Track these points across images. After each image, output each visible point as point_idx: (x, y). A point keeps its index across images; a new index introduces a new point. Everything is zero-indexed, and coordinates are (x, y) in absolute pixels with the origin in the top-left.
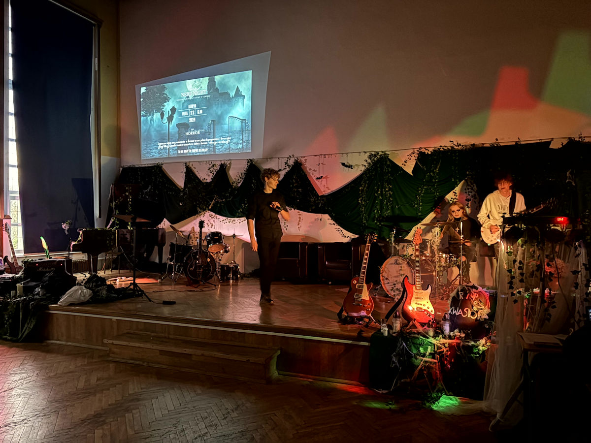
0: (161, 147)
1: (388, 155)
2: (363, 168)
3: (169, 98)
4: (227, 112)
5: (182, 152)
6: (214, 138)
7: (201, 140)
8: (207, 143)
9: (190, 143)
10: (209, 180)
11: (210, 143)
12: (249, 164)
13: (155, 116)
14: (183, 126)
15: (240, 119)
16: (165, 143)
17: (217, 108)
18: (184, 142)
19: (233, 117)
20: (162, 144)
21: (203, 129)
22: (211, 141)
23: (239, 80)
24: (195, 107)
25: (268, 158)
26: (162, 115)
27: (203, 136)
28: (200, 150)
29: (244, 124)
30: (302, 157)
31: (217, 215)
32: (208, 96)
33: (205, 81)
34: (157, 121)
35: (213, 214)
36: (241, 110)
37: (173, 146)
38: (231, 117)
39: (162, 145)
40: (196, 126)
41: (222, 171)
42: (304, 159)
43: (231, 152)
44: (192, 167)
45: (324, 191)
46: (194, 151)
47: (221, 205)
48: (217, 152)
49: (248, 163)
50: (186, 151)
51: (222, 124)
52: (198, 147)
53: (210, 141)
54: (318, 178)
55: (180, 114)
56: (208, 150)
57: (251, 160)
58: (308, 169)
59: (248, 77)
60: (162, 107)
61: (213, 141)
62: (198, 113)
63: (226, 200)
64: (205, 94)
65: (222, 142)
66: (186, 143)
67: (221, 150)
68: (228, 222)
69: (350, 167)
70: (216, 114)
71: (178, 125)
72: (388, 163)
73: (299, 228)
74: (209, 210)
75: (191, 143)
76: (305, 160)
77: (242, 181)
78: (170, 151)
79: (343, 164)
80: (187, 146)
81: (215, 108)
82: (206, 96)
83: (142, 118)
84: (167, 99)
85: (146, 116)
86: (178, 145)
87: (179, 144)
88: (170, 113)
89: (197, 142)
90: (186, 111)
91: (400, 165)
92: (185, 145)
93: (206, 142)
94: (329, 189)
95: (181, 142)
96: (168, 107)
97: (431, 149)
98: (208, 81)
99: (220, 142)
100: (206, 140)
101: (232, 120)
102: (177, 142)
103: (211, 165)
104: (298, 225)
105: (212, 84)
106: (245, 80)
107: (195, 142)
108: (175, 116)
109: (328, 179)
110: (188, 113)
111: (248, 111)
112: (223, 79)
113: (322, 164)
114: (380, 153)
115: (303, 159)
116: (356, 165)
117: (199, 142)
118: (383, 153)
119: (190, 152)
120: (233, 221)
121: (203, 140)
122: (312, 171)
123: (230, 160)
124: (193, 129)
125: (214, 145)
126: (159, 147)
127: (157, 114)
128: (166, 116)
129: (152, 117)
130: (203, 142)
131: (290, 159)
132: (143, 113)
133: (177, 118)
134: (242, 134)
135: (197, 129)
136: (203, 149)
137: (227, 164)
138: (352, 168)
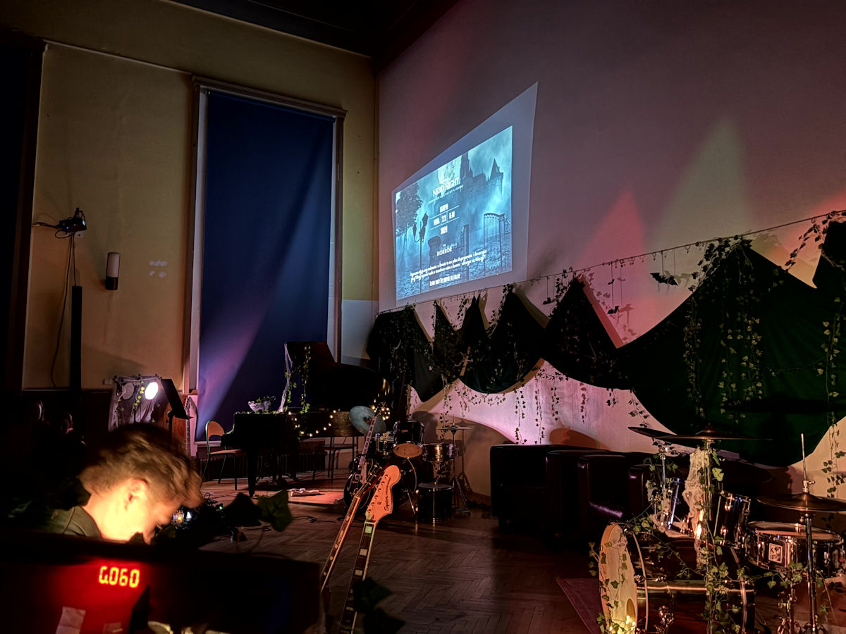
0: (414, 279)
1: (751, 242)
3: (421, 201)
4: (482, 206)
5: (435, 283)
6: (467, 255)
7: (453, 262)
9: (442, 267)
10: (459, 326)
13: (408, 232)
15: (498, 216)
17: (471, 204)
18: (435, 267)
19: (489, 214)
20: (414, 274)
21: (455, 243)
23: (496, 149)
24: (447, 208)
25: (534, 279)
26: (415, 229)
27: (455, 254)
29: (502, 223)
30: (585, 270)
32: (461, 187)
33: (457, 162)
34: (410, 239)
35: (465, 386)
36: (498, 199)
37: (425, 275)
38: (486, 215)
39: (414, 276)
40: (448, 239)
41: (474, 311)
42: (589, 272)
43: (487, 275)
44: (444, 307)
45: (625, 339)
46: (446, 279)
48: (470, 278)
50: (437, 282)
51: (477, 229)
53: (463, 261)
54: (611, 312)
55: (432, 224)
56: (460, 276)
57: (511, 287)
58: (595, 294)
59: (508, 139)
60: (414, 218)
61: (466, 260)
62: (450, 217)
63: (474, 361)
64: (457, 184)
65: (477, 260)
67: (475, 273)
69: (672, 281)
70: (470, 213)
71: (430, 242)
72: (747, 262)
74: (460, 378)
76: (591, 275)
77: (497, 324)
78: (423, 283)
79: (656, 276)
80: (439, 274)
81: (468, 205)
82: (458, 188)
83: (397, 238)
84: (418, 205)
86: (430, 274)
87: (430, 271)
88: (422, 225)
89: (449, 265)
90: (437, 218)
91: (783, 264)
92: (437, 271)
93: (458, 263)
94: (633, 334)
95: (433, 268)
96: (420, 215)
98: (460, 162)
99: (473, 261)
100: (459, 260)
101: (488, 219)
102: (429, 269)
103: (464, 300)
105: (465, 165)
106: (503, 145)
107: (446, 266)
108: (427, 227)
109: (630, 312)
110: (440, 220)
111: (507, 198)
112: (478, 152)
113: (619, 279)
114: (732, 242)
115: (587, 274)
116: (684, 275)
117: (452, 265)
118: (739, 240)
119: (442, 282)
120: (489, 400)
121: (455, 261)
122: (603, 296)
123: (486, 289)
124: (445, 245)
125: (468, 267)
126: (412, 279)
127: (410, 230)
128: (418, 230)
129: (406, 235)
130: (455, 264)
131: (565, 277)
132: (397, 230)
133: (429, 231)
134: (500, 241)
135: (448, 244)
136: (455, 276)
137: (482, 296)
138: (673, 283)
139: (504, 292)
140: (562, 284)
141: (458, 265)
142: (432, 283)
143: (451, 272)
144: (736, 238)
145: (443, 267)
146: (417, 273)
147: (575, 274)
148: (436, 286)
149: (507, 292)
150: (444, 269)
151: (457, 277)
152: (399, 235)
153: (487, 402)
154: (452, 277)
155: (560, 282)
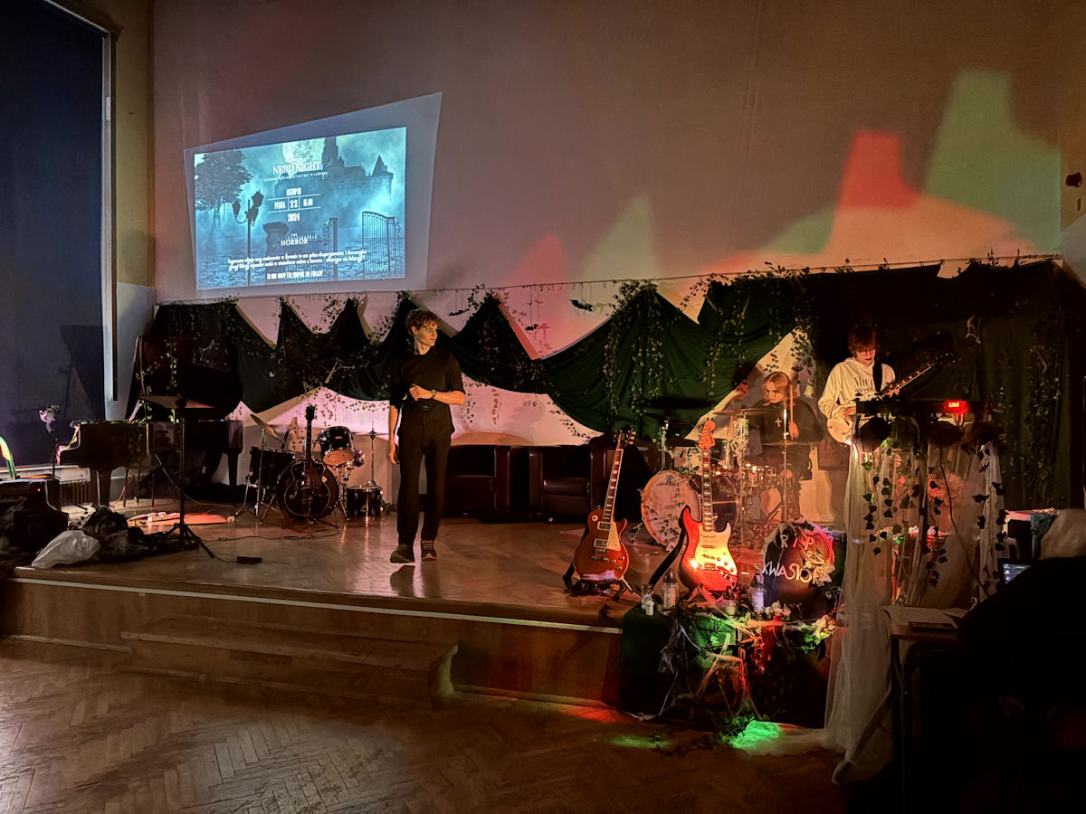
0: (234, 267)
1: (656, 286)
2: (611, 311)
3: (249, 175)
4: (361, 203)
5: (274, 276)
6: (334, 251)
7: (311, 256)
8: (321, 261)
9: (288, 261)
10: (325, 330)
11: (327, 261)
12: (401, 300)
13: (222, 208)
14: (276, 229)
15: (384, 217)
16: (242, 261)
17: (341, 196)
18: (278, 258)
19: (371, 213)
20: (237, 261)
21: (313, 235)
22: (330, 257)
23: (383, 145)
24: (299, 193)
25: (437, 290)
26: (237, 208)
27: (315, 247)
28: (308, 274)
29: (391, 227)
30: (499, 289)
31: (341, 396)
32: (324, 173)
33: (318, 145)
34: (226, 218)
35: (333, 393)
36: (386, 199)
37: (257, 265)
38: (366, 212)
39: (235, 264)
40: (300, 229)
41: (351, 314)
42: (505, 291)
43: (367, 277)
44: (293, 306)
45: (541, 352)
46: (296, 275)
47: (347, 377)
48: (341, 277)
49: (399, 297)
50: (281, 276)
51: (351, 226)
52: (305, 268)
53: (327, 257)
54: (529, 328)
55: (271, 207)
56: (323, 274)
57: (405, 294)
58: (510, 312)
59: (399, 140)
60: (236, 193)
61: (333, 257)
62: (305, 204)
63: (357, 367)
64: (318, 169)
65: (350, 259)
66: (281, 260)
67: (348, 273)
68: (361, 408)
69: (588, 307)
70: (340, 206)
71: (266, 227)
72: (656, 301)
73: (494, 419)
74: (325, 385)
75: (291, 260)
76: (506, 294)
77: (388, 331)
78: (252, 274)
79: (575, 303)
80: (284, 267)
81: (336, 196)
82: (319, 174)
83: (198, 212)
84: (245, 178)
85: (204, 208)
86: (267, 265)
87: (268, 262)
88: (252, 204)
89: (303, 259)
90: (282, 200)
91: (677, 305)
92: (280, 264)
93: (318, 258)
94: (549, 349)
95: (273, 258)
96: (247, 191)
97: (732, 278)
98: (323, 146)
99: (345, 259)
100: (320, 255)
101: (369, 219)
102: (265, 259)
103: (330, 301)
104: (493, 413)
105: (330, 151)
106: (393, 145)
107: (298, 259)
108: (261, 209)
109: (547, 330)
110: (286, 205)
111: (399, 201)
112: (353, 142)
113: (536, 301)
114: (642, 284)
115: (501, 293)
116: (599, 305)
117: (308, 259)
118: (647, 283)
119: (289, 277)
121: (315, 255)
122: (519, 314)
123: (366, 293)
124: (294, 235)
125: (335, 265)
126: (231, 268)
127: (227, 206)
128: (244, 210)
129: (217, 211)
130: (313, 258)
131: (479, 293)
132: (198, 201)
133: (264, 214)
134: (388, 244)
135: (301, 234)
136: (313, 272)
137: (359, 300)
138: (590, 309)
139: (395, 298)
141: (318, 261)
142: (272, 276)
144: (645, 281)
147: (488, 290)
148: (278, 280)
150: (292, 263)
151: (317, 274)
154: (307, 272)
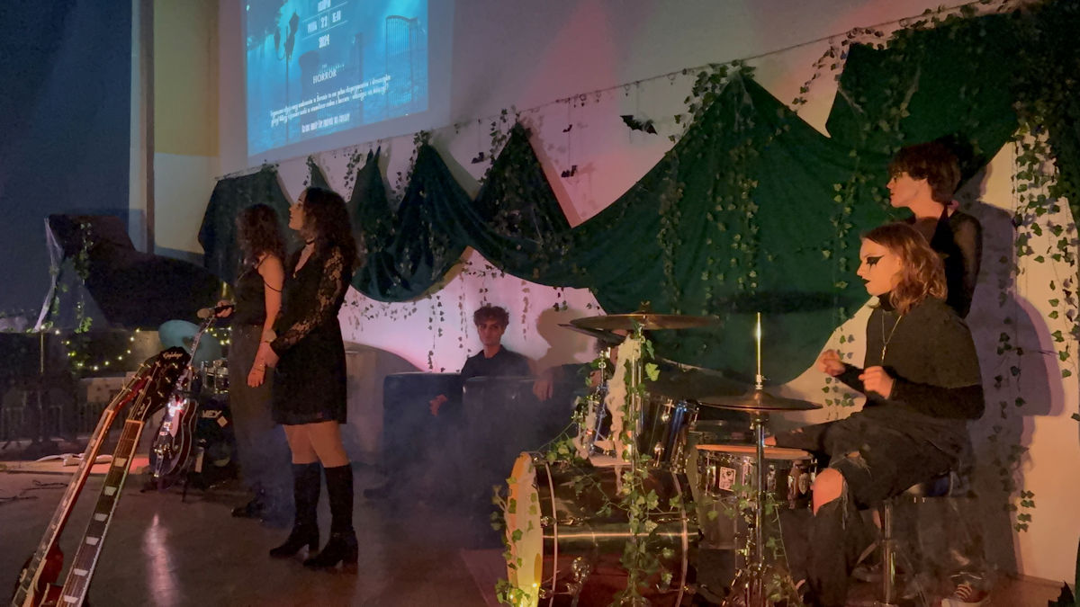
0: (275, 121)
1: (754, 68)
4: (384, 5)
5: (308, 128)
6: (361, 82)
7: (339, 93)
9: (320, 102)
12: (418, 146)
13: (266, 43)
15: (407, 20)
18: (311, 102)
19: (394, 17)
20: (278, 113)
21: (341, 62)
22: (356, 92)
24: (329, 5)
25: (461, 124)
26: (277, 39)
27: (342, 80)
28: (336, 120)
29: (414, 33)
30: (532, 110)
34: (269, 56)
37: (294, 116)
38: (390, 18)
39: (276, 117)
40: (330, 56)
41: (371, 170)
42: (538, 114)
43: (392, 116)
45: (584, 214)
46: (327, 123)
48: (365, 120)
50: (313, 126)
51: (375, 42)
53: (353, 92)
54: (565, 174)
55: (305, 31)
56: (350, 117)
57: (425, 135)
58: (545, 147)
60: (276, 19)
61: (359, 92)
62: (334, 20)
65: (375, 91)
66: (313, 105)
67: (372, 114)
69: (650, 127)
70: (365, 14)
71: (302, 59)
73: (525, 331)
76: (541, 118)
78: (291, 128)
79: (628, 120)
80: (316, 113)
83: (249, 53)
86: (302, 113)
87: (302, 109)
88: (289, 31)
89: (332, 99)
90: (313, 20)
91: (787, 101)
92: (312, 109)
93: (345, 95)
95: (307, 103)
96: (286, 16)
97: (888, 33)
99: (370, 93)
100: (348, 90)
101: (392, 26)
103: (355, 156)
107: (328, 100)
108: (297, 36)
109: (591, 174)
110: (318, 24)
113: (579, 124)
115: (535, 117)
116: (664, 119)
117: (336, 98)
118: (738, 68)
119: (320, 126)
120: (392, 313)
121: (342, 92)
122: (556, 149)
123: (389, 139)
124: (325, 66)
125: (361, 102)
126: (273, 122)
127: (270, 40)
128: (283, 40)
129: (263, 48)
130: (342, 97)
131: (505, 121)
132: (249, 40)
133: (300, 42)
134: (411, 62)
135: (331, 64)
136: (341, 117)
137: (383, 150)
138: (651, 130)
139: (415, 143)
140: (500, 132)
141: (347, 99)
142: (306, 129)
143: (334, 111)
144: (734, 63)
145: (322, 102)
146: (281, 111)
147: (518, 115)
148: (310, 132)
149: (421, 144)
150: (323, 106)
151: (345, 118)
152: (253, 47)
153: (389, 314)
154: (336, 118)
155: (496, 128)
